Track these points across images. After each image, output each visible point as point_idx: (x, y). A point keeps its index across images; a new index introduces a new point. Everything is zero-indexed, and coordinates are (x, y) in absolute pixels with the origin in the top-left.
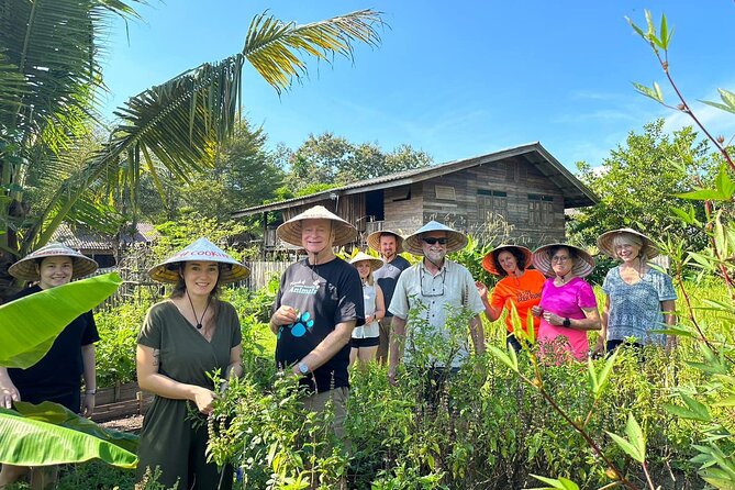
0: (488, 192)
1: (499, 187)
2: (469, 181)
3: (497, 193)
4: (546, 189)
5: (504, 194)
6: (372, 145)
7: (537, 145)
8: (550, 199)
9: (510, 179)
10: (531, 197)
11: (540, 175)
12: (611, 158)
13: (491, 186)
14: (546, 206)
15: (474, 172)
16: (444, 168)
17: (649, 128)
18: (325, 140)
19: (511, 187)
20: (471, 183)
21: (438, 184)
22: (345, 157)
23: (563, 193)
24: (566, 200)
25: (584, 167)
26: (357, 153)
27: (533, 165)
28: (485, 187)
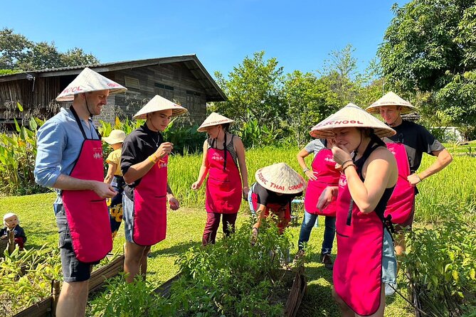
0: (162, 86)
1: (169, 83)
2: (149, 76)
3: (168, 87)
4: (197, 88)
5: (172, 88)
6: (49, 45)
7: (194, 57)
8: (198, 94)
9: (176, 78)
10: (188, 92)
11: (194, 78)
12: (234, 72)
13: (163, 82)
14: (197, 99)
15: (152, 70)
16: (134, 62)
17: (256, 55)
18: (4, 35)
19: (176, 84)
20: (150, 78)
21: (127, 75)
22: (25, 51)
23: (206, 92)
24: (207, 96)
25: (218, 75)
26: (35, 50)
27: (189, 70)
28: (159, 82)
